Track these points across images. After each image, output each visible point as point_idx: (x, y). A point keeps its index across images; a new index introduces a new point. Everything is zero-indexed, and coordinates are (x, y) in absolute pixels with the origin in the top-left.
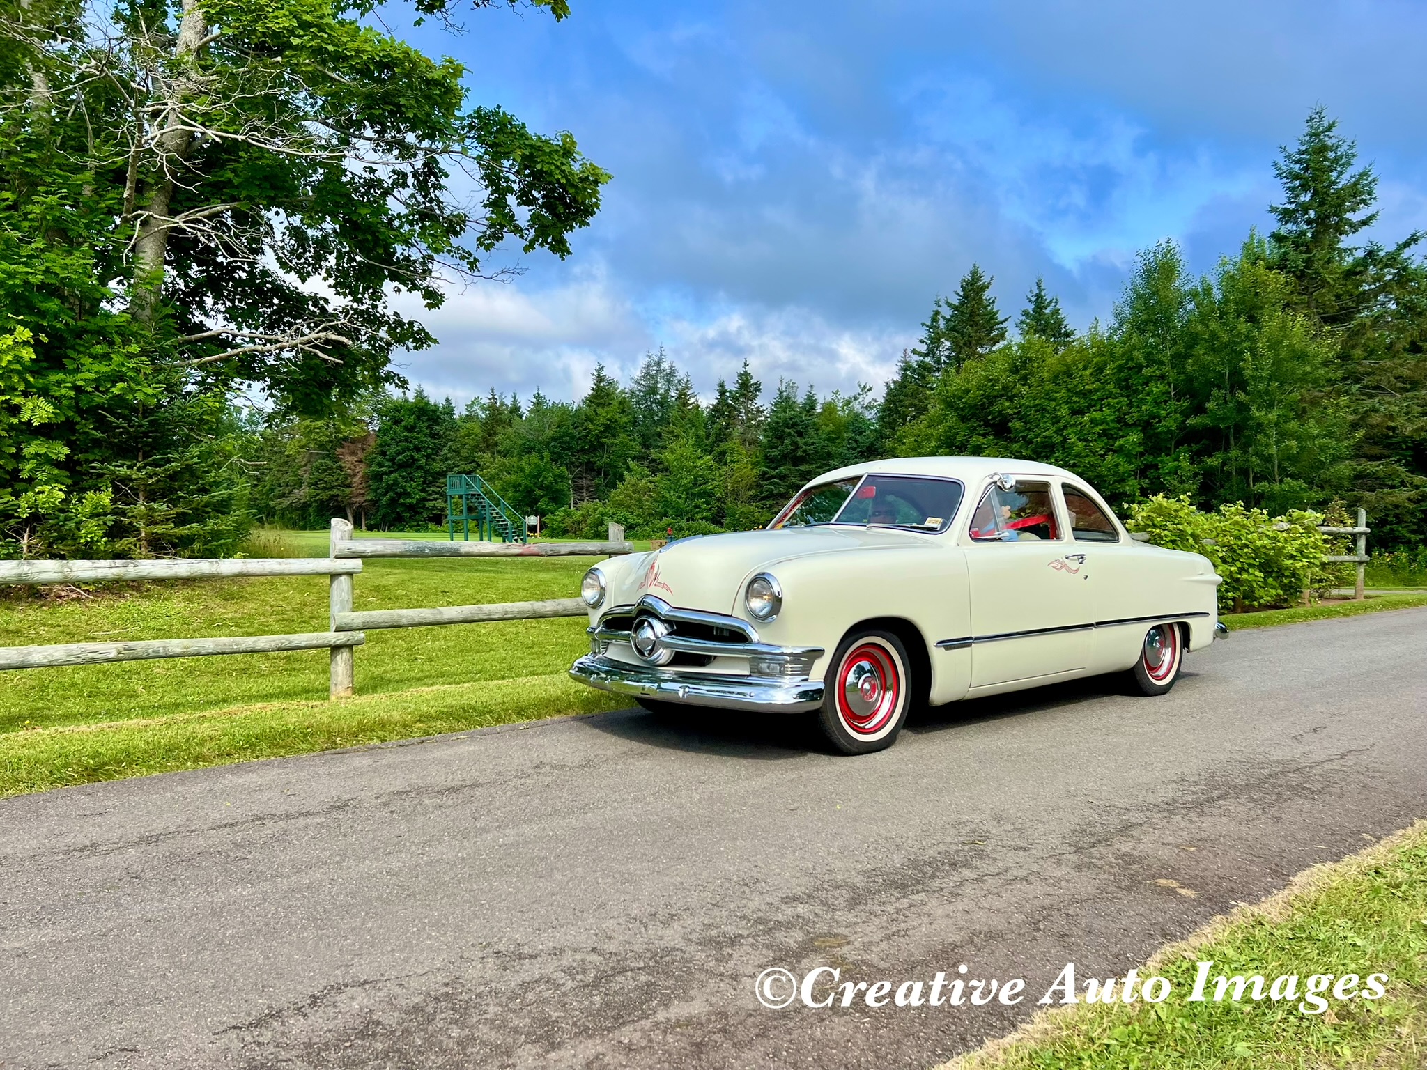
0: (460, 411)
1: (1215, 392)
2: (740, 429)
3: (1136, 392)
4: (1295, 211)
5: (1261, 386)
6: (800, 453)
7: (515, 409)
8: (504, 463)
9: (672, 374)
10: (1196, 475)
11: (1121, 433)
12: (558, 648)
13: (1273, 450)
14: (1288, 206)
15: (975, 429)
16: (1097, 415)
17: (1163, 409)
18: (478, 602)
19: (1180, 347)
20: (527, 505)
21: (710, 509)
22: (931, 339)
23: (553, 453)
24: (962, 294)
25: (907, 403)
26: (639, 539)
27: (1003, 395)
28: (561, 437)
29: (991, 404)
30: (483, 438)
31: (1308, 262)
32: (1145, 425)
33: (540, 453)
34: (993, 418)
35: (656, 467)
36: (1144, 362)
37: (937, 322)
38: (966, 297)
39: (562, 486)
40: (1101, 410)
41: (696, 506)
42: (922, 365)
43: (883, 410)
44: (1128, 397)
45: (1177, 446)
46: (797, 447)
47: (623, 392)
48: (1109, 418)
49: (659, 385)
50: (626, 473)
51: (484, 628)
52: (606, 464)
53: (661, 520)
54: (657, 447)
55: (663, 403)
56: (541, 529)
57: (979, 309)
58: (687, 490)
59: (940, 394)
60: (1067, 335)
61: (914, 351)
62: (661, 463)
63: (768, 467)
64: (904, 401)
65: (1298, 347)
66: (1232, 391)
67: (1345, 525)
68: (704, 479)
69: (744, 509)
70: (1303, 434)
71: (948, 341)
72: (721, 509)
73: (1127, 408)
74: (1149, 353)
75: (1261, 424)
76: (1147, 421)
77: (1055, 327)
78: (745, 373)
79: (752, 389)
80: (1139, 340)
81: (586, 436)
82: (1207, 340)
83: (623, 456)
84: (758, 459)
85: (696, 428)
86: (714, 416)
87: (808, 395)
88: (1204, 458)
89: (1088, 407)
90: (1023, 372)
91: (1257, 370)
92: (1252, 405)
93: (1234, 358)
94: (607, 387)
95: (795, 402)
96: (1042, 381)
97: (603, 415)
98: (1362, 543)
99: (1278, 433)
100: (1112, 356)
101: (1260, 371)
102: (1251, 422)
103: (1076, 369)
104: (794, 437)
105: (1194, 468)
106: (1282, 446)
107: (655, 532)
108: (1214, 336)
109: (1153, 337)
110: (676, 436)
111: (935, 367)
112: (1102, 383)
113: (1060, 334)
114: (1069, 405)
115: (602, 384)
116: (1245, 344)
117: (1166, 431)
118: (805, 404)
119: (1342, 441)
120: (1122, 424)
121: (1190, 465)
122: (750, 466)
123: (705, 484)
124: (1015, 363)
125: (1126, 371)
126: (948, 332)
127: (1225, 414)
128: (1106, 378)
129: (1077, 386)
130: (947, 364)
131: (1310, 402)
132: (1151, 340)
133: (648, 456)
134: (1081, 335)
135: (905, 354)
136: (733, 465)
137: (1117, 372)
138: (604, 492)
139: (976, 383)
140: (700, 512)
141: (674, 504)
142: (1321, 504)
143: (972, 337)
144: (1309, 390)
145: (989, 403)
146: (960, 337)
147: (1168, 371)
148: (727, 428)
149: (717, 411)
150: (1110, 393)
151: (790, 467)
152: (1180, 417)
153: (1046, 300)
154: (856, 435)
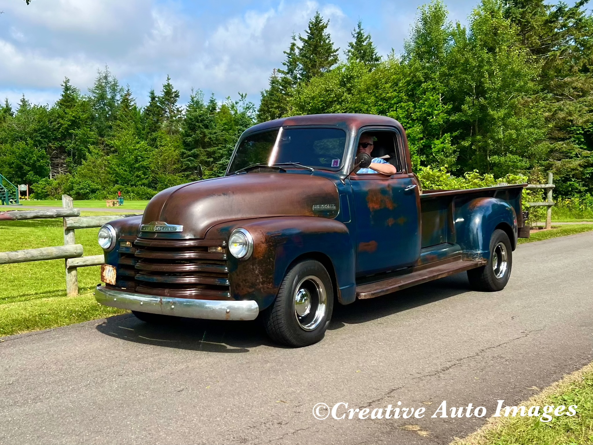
1: (468, 98)
2: (166, 123)
3: (419, 99)
5: (495, 94)
6: (206, 140)
7: (8, 110)
9: (116, 84)
10: (454, 152)
11: (408, 125)
13: (501, 136)
17: (436, 110)
19: (444, 69)
20: (19, 177)
21: (147, 178)
22: (290, 62)
23: (35, 140)
24: (309, 32)
25: (276, 105)
26: (99, 199)
28: (41, 129)
31: (523, 15)
32: (424, 120)
33: (26, 141)
35: (110, 150)
36: (423, 79)
37: (294, 51)
38: (312, 34)
39: (42, 162)
40: (396, 110)
41: (137, 176)
43: (260, 111)
44: (413, 102)
45: (443, 134)
46: (205, 136)
47: (83, 97)
48: (401, 116)
49: (108, 93)
50: (87, 153)
52: (74, 148)
53: (114, 186)
54: (108, 135)
55: (111, 105)
56: (29, 194)
57: (320, 42)
58: (131, 165)
59: (295, 100)
60: (377, 60)
61: (279, 71)
62: (112, 147)
63: (187, 150)
64: (273, 104)
65: (516, 69)
66: (477, 98)
67: (540, 183)
68: (142, 158)
69: (170, 177)
70: (518, 125)
71: (301, 63)
72: (154, 178)
73: (413, 109)
74: (426, 74)
75: (495, 119)
76: (425, 118)
77: (369, 55)
78: (169, 85)
79: (173, 96)
80: (420, 64)
81: (59, 128)
82: (463, 64)
83: (85, 142)
84: (178, 144)
85: (135, 123)
86: (148, 114)
87: (211, 100)
88: (460, 141)
89: (388, 109)
90: (349, 85)
91: (492, 84)
92: (488, 107)
93: (478, 76)
94: (72, 94)
95: (202, 105)
96: (360, 91)
97: (70, 113)
98: (550, 194)
99: (504, 124)
100: (403, 75)
101: (494, 84)
102: (488, 118)
103: (381, 83)
104: (203, 128)
105: (454, 147)
106: (506, 133)
107: (110, 194)
108: (467, 61)
109: (428, 62)
110: (122, 128)
111: (293, 81)
112: (397, 93)
113: (372, 59)
114: (376, 107)
115: (68, 92)
116: (486, 68)
117: (437, 124)
118: (209, 106)
119: (541, 129)
120: (409, 119)
121: (452, 145)
122: (173, 149)
123: (143, 161)
124: (343, 79)
125: (412, 85)
126: (301, 58)
127: (473, 113)
128: (400, 89)
129: (381, 94)
130: (301, 79)
131: (523, 105)
132: (427, 64)
133: (103, 142)
134: (384, 60)
135: (274, 73)
136: (161, 148)
137: (406, 85)
138: (73, 167)
139: (319, 93)
140: (140, 180)
141: (122, 175)
142: (529, 169)
143: (316, 61)
144: (522, 97)
145: (327, 106)
146: (309, 61)
147: (438, 84)
148: (157, 123)
149: (150, 111)
150: (402, 99)
151: (201, 149)
152: (446, 115)
153: (364, 36)
154: (243, 127)
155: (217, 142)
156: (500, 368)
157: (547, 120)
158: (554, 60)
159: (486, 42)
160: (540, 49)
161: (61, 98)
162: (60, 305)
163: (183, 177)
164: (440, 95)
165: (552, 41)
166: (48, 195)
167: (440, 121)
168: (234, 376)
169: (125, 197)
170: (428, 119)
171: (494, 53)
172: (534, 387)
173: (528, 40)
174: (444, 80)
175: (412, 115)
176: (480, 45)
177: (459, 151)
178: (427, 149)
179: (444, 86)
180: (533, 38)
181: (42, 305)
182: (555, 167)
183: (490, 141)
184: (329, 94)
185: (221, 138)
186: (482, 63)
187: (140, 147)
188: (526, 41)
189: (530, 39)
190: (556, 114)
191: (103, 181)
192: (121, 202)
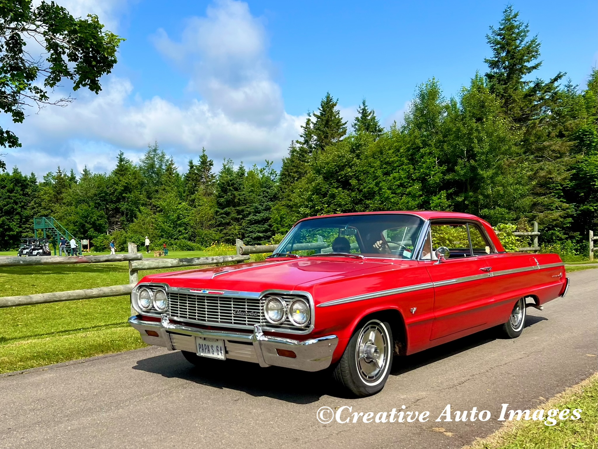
0: (40, 180)
1: (460, 161)
2: (202, 187)
3: (417, 162)
4: (498, 61)
5: (483, 157)
6: (236, 200)
7: (73, 178)
8: (67, 210)
9: (163, 156)
11: (409, 185)
12: (101, 315)
13: (490, 192)
14: (494, 59)
15: (332, 184)
16: (396, 175)
17: (433, 171)
18: (54, 290)
19: (440, 136)
20: (81, 234)
21: (187, 233)
22: (306, 134)
23: (96, 203)
24: (322, 109)
25: (295, 170)
27: (346, 165)
28: (99, 194)
29: (341, 170)
30: (54, 195)
31: (506, 90)
32: (423, 180)
33: (88, 203)
34: (342, 178)
35: (156, 209)
36: (421, 145)
37: (309, 125)
38: (324, 111)
39: (101, 222)
40: (399, 172)
41: (180, 231)
42: (302, 149)
43: (282, 174)
44: (413, 164)
45: (440, 191)
46: (235, 197)
47: (135, 167)
48: (403, 176)
49: (156, 163)
50: (138, 213)
51: (58, 305)
52: (127, 209)
53: (160, 239)
54: (155, 198)
55: (158, 173)
56: (90, 247)
57: (331, 118)
58: (174, 222)
59: (312, 165)
60: (380, 131)
61: (297, 142)
62: (159, 207)
63: (220, 209)
64: (292, 169)
65: (502, 135)
66: (468, 161)
67: (527, 231)
68: (183, 216)
69: (206, 232)
70: (505, 183)
71: (315, 135)
72: (193, 232)
73: (413, 171)
74: (424, 140)
75: (483, 178)
76: (424, 177)
77: (373, 127)
78: (204, 156)
79: (208, 164)
80: (418, 133)
81: (114, 193)
82: (455, 132)
83: (136, 203)
84: (213, 204)
85: (178, 187)
86: (188, 180)
87: (240, 167)
88: (454, 197)
89: (392, 170)
90: (357, 152)
91: (481, 148)
92: (478, 168)
93: (469, 142)
94: (126, 165)
95: (232, 171)
96: (367, 157)
97: (123, 180)
98: (536, 240)
99: (492, 182)
100: (404, 142)
102: (478, 177)
103: (385, 150)
104: (233, 191)
105: (450, 202)
106: (495, 190)
107: (157, 246)
108: (459, 130)
109: (425, 131)
110: (166, 192)
111: (309, 150)
112: (399, 157)
113: (376, 130)
114: (382, 170)
115: (122, 163)
116: (475, 135)
117: (434, 183)
118: (238, 172)
119: (525, 186)
120: (410, 179)
121: (447, 200)
122: (209, 208)
123: (184, 218)
124: (353, 147)
125: (412, 150)
126: (315, 131)
127: (465, 173)
128: (401, 154)
129: (385, 159)
130: (315, 148)
131: (508, 166)
132: (425, 133)
133: (151, 203)
134: (386, 131)
135: (292, 143)
136: (199, 207)
137: (407, 151)
138: (126, 225)
139: (333, 159)
140: (181, 234)
141: (167, 230)
142: (515, 220)
143: (328, 133)
144: (507, 159)
145: (339, 169)
146: (322, 133)
147: (434, 150)
148: (195, 187)
149: (189, 177)
150: (404, 163)
151: (231, 207)
152: (442, 175)
153: (368, 112)
154: (267, 189)
155: (245, 202)
156: (509, 382)
157: (531, 178)
158: (534, 127)
159: (474, 113)
160: (521, 118)
161: (116, 167)
162: (127, 333)
163: (217, 231)
164: (436, 158)
165: (531, 111)
166: (106, 248)
167: (437, 180)
170: (426, 178)
171: (482, 123)
172: (541, 398)
174: (439, 146)
175: (412, 175)
176: (469, 116)
177: (454, 205)
178: (426, 204)
179: (439, 151)
180: (515, 109)
181: (112, 333)
182: (538, 218)
183: (480, 197)
184: (341, 160)
185: (247, 198)
186: (472, 131)
187: (182, 207)
188: (509, 112)
189: (512, 110)
190: (537, 173)
191: (151, 236)
192: (166, 253)
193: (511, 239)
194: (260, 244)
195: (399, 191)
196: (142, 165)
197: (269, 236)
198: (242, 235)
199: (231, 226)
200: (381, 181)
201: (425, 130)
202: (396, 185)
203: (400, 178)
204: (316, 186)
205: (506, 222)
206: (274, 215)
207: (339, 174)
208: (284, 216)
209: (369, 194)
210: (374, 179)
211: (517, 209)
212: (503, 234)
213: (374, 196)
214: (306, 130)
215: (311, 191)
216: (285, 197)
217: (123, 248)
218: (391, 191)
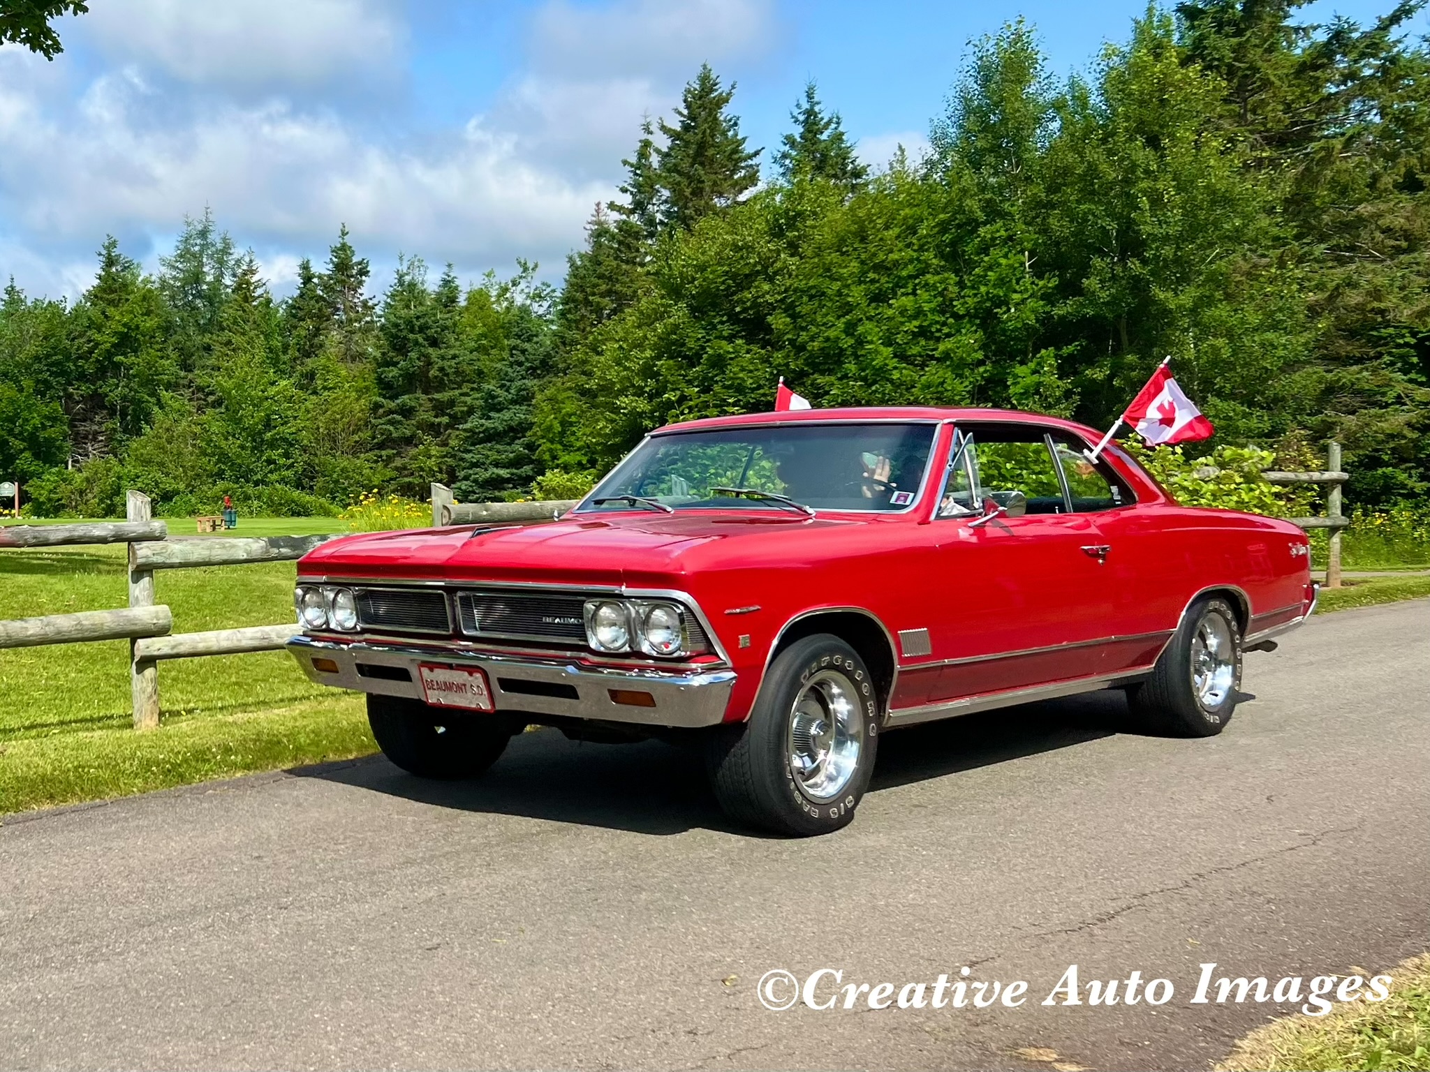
1: (1096, 260)
2: (335, 335)
3: (971, 265)
5: (1168, 251)
6: (433, 373)
9: (226, 249)
10: (1068, 394)
11: (946, 330)
15: (714, 327)
16: (907, 302)
17: (1015, 291)
19: (1039, 190)
21: (292, 466)
22: (636, 185)
23: (38, 381)
24: (685, 112)
25: (604, 287)
26: (179, 516)
27: (758, 273)
28: (49, 355)
29: (741, 287)
32: (986, 318)
33: (17, 381)
34: (745, 310)
35: (205, 398)
36: (981, 216)
37: (647, 158)
38: (692, 117)
39: (53, 433)
40: (914, 293)
41: (270, 462)
42: (625, 228)
43: (566, 301)
44: (957, 272)
45: (1036, 351)
46: (429, 364)
47: (146, 281)
48: (926, 307)
49: (206, 269)
50: (156, 409)
52: (124, 398)
53: (214, 483)
54: (204, 367)
55: (212, 298)
56: (21, 504)
57: (713, 137)
58: (255, 435)
59: (656, 272)
60: (857, 174)
61: (612, 206)
62: (212, 393)
63: (385, 397)
64: (595, 286)
66: (1123, 260)
67: (1307, 468)
68: (281, 417)
69: (345, 463)
70: (1235, 325)
71: (665, 188)
72: (309, 464)
73: (956, 289)
74: (989, 201)
75: (1170, 311)
76: (989, 310)
77: (837, 163)
78: (344, 247)
79: (354, 272)
80: (972, 180)
81: (91, 352)
82: (1082, 177)
83: (150, 383)
84: (367, 384)
85: (267, 336)
86: (294, 316)
87: (444, 280)
88: (1080, 368)
89: (892, 289)
90: (791, 234)
91: (1160, 224)
92: (1153, 282)
93: (1123, 205)
94: (122, 273)
95: (423, 292)
96: (820, 248)
97: (117, 318)
98: (1336, 497)
99: (1196, 324)
100: (929, 207)
101: (1164, 226)
102: (1153, 309)
103: (873, 228)
104: (424, 346)
105: (1067, 383)
106: (1204, 346)
107: (205, 504)
108: (1092, 169)
109: (996, 174)
110: (234, 350)
111: (646, 230)
112: (915, 251)
113: (845, 173)
114: (863, 286)
115: (114, 270)
116: (1143, 185)
117: (1019, 326)
118: (440, 294)
119: (1297, 334)
120: (948, 315)
121: (1060, 378)
122: (353, 395)
123: (282, 425)
124: (777, 220)
125: (953, 230)
126: (664, 174)
127: (1113, 297)
128: (921, 242)
129: (874, 255)
130: (666, 225)
131: (1248, 274)
132: (992, 180)
133: (191, 381)
134: (878, 173)
135: (598, 211)
136: (326, 393)
137: (938, 233)
138: (120, 442)
139: (717, 254)
140: (276, 470)
141: (234, 457)
142: (1268, 436)
143: (703, 182)
144: (1245, 255)
145: (738, 285)
146: (685, 182)
147: (1019, 228)
148: (315, 336)
149: (299, 308)
150: (928, 266)
151: (419, 394)
152: (1042, 303)
153: (822, 119)
154: (523, 341)
155: (461, 378)
157: (1314, 311)
158: (1326, 160)
159: (1142, 122)
160: (1287, 134)
161: (96, 282)
162: (120, 746)
163: (376, 461)
164: (1027, 253)
165: (1318, 115)
166: (64, 506)
167: (1027, 319)
168: (561, 918)
169: (239, 509)
170: (997, 313)
171: (1161, 151)
173: (1255, 113)
174: (1034, 218)
175: (955, 303)
176: (1127, 130)
177: (1079, 394)
178: (995, 387)
179: (1036, 233)
180: (1270, 108)
182: (1343, 429)
184: (742, 256)
185: (467, 369)
186: (1133, 172)
187: (278, 393)
188: (1250, 116)
189: (1259, 112)
190: (1337, 296)
191: (190, 473)
192: (232, 522)
193: (1257, 492)
194: (501, 500)
195: (915, 350)
196: (167, 276)
197: (528, 476)
198: (447, 473)
199: (416, 446)
200: (861, 320)
201: (992, 171)
202: (906, 332)
203: (919, 313)
204: (669, 334)
205: (1242, 440)
206: (543, 417)
207: (735, 298)
208: (573, 419)
209: (827, 356)
210: (840, 313)
211: (1274, 404)
212: (1231, 477)
213: (840, 363)
214: (638, 172)
215: (654, 347)
216: (575, 366)
217: (113, 509)
218: (891, 349)
